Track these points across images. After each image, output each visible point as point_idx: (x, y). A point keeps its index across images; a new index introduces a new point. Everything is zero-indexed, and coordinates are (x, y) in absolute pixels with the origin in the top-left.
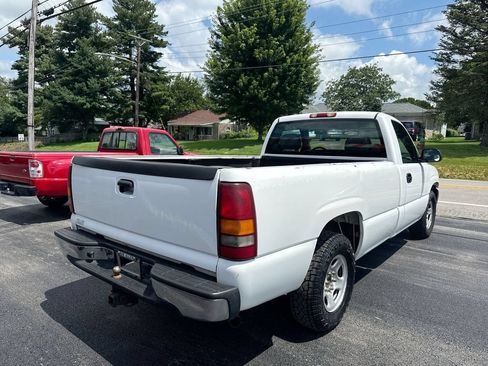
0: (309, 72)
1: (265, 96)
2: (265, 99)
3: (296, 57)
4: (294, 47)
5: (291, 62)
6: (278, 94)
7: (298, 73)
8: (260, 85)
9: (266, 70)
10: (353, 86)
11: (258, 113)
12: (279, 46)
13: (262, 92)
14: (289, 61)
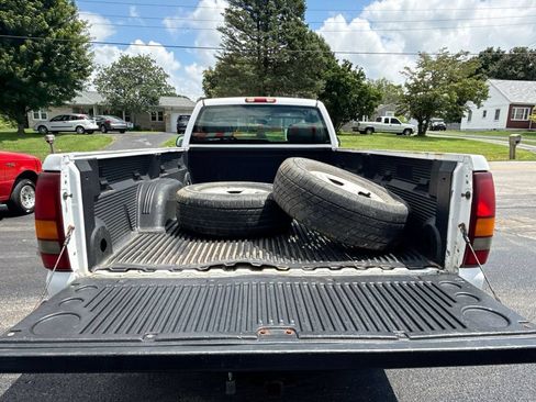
0: (81, 53)
1: (25, 76)
2: (24, 80)
3: (62, 30)
4: (58, 19)
5: (57, 37)
6: (45, 75)
7: (67, 52)
8: (15, 59)
9: (23, 42)
10: (126, 75)
11: (18, 97)
12: (37, 13)
13: (21, 70)
14: (54, 35)
